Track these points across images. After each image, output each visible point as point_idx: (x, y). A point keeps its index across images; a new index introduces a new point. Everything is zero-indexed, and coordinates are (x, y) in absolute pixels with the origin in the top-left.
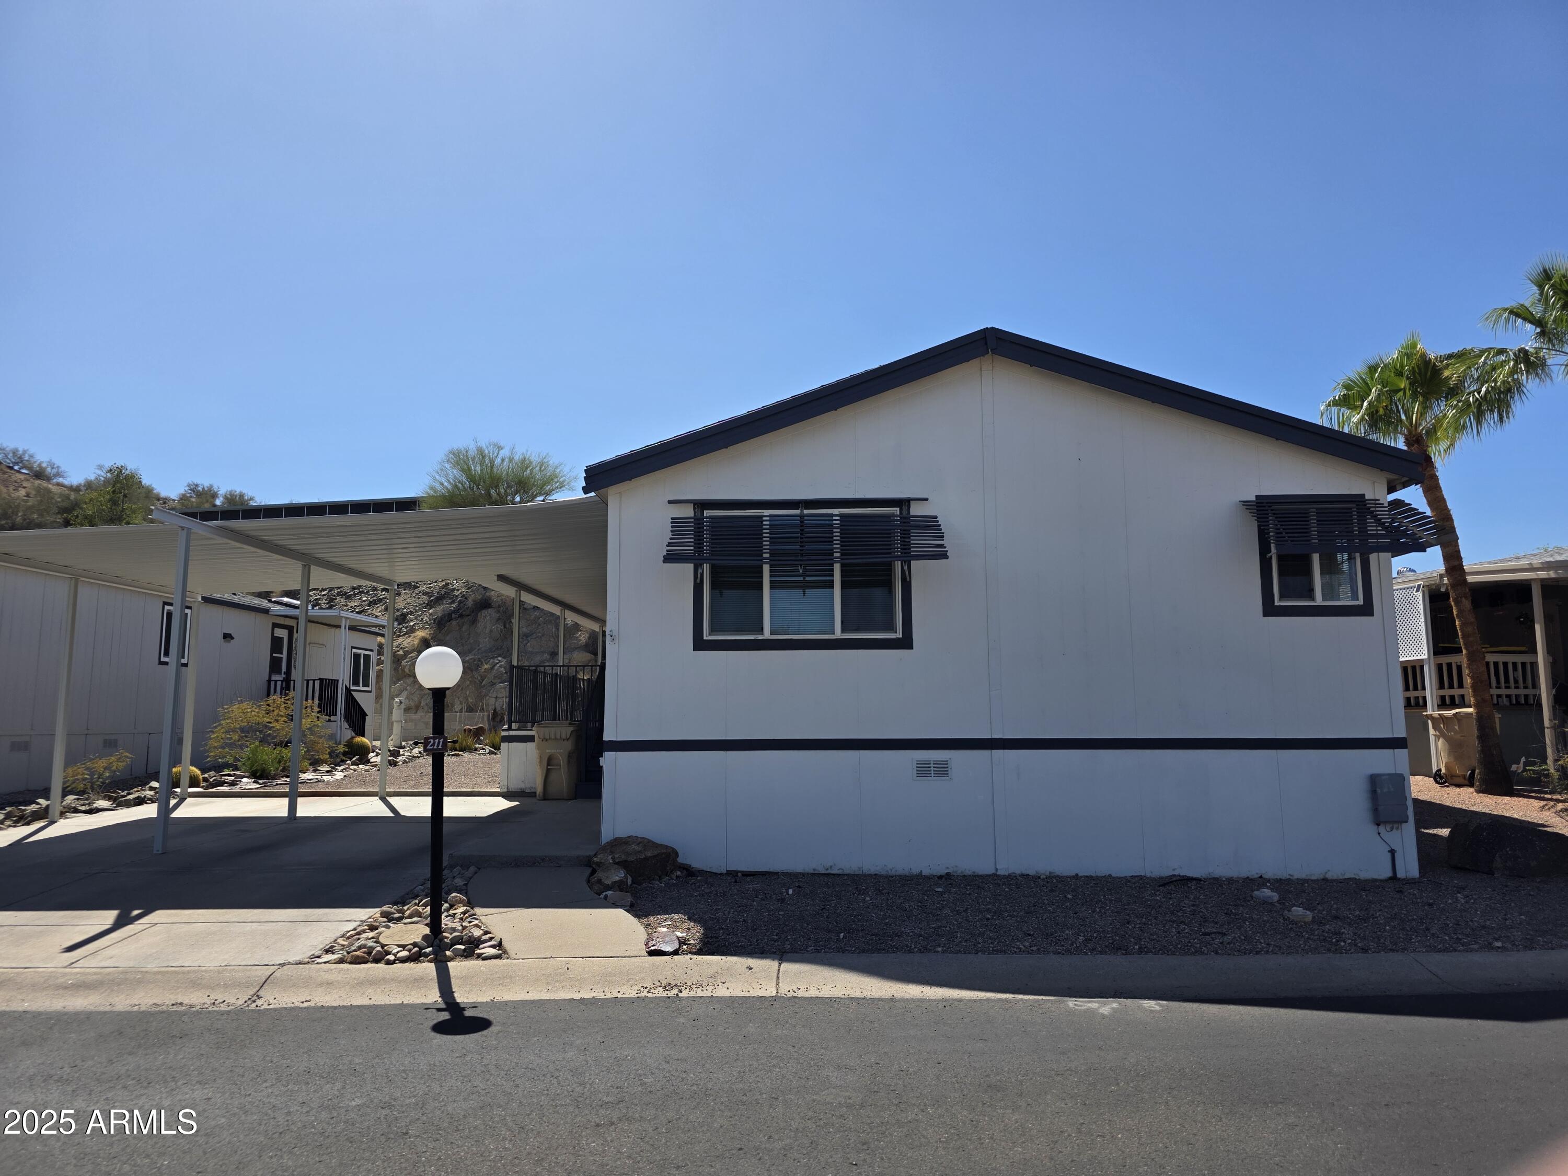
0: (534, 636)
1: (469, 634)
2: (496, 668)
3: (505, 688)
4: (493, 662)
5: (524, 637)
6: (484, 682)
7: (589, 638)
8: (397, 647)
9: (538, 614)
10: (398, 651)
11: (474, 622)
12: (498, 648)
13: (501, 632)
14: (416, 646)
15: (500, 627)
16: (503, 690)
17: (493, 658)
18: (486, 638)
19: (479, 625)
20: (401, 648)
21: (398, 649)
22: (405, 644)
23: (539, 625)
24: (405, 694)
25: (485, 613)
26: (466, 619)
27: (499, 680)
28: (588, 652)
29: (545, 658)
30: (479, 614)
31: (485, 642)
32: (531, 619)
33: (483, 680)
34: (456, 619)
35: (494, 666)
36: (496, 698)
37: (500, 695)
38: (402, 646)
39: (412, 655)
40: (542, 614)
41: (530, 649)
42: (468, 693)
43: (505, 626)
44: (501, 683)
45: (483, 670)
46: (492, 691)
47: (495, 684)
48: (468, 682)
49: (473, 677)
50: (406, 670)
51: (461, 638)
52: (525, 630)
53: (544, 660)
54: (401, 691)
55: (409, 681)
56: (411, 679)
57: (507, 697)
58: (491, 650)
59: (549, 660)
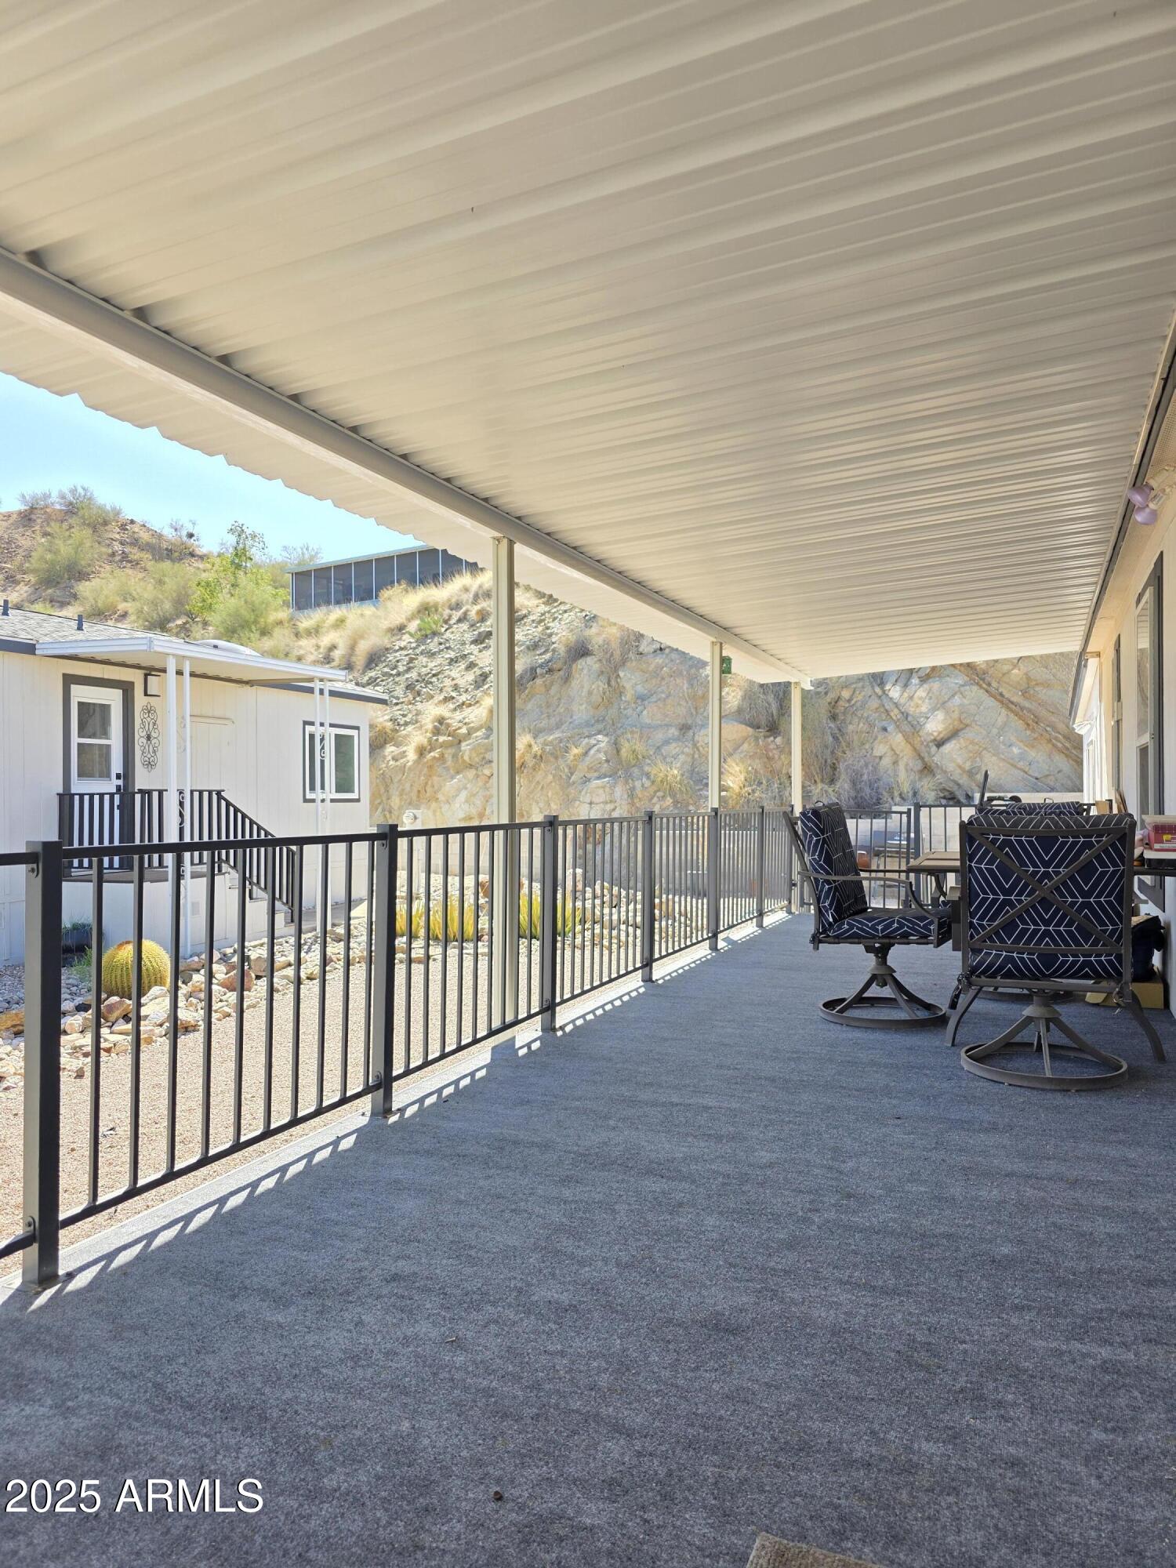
0: (654, 698)
1: (560, 699)
2: (592, 752)
3: (604, 787)
4: (587, 744)
5: (639, 701)
6: (573, 778)
7: (744, 698)
8: (460, 722)
9: (660, 661)
10: (460, 728)
11: (567, 679)
12: (598, 721)
13: (604, 693)
14: (485, 719)
15: (601, 685)
16: (601, 791)
17: (589, 737)
18: (581, 705)
19: (573, 684)
20: (465, 724)
21: (460, 725)
22: (472, 717)
23: (663, 679)
24: (463, 795)
25: (581, 663)
26: (557, 675)
27: (596, 774)
28: (741, 723)
29: (670, 736)
30: (574, 666)
31: (581, 711)
32: (650, 669)
33: (572, 774)
34: (542, 676)
35: (590, 749)
36: (591, 803)
37: (594, 800)
38: (467, 720)
39: (479, 733)
40: (667, 661)
41: (648, 721)
42: (550, 794)
43: (609, 684)
44: (598, 778)
45: (572, 757)
46: (583, 793)
47: (589, 780)
48: (550, 777)
49: (557, 768)
50: (466, 758)
51: (548, 706)
52: (639, 688)
53: (670, 739)
54: (459, 791)
55: (471, 773)
56: (473, 772)
57: (607, 803)
58: (588, 724)
59: (677, 740)
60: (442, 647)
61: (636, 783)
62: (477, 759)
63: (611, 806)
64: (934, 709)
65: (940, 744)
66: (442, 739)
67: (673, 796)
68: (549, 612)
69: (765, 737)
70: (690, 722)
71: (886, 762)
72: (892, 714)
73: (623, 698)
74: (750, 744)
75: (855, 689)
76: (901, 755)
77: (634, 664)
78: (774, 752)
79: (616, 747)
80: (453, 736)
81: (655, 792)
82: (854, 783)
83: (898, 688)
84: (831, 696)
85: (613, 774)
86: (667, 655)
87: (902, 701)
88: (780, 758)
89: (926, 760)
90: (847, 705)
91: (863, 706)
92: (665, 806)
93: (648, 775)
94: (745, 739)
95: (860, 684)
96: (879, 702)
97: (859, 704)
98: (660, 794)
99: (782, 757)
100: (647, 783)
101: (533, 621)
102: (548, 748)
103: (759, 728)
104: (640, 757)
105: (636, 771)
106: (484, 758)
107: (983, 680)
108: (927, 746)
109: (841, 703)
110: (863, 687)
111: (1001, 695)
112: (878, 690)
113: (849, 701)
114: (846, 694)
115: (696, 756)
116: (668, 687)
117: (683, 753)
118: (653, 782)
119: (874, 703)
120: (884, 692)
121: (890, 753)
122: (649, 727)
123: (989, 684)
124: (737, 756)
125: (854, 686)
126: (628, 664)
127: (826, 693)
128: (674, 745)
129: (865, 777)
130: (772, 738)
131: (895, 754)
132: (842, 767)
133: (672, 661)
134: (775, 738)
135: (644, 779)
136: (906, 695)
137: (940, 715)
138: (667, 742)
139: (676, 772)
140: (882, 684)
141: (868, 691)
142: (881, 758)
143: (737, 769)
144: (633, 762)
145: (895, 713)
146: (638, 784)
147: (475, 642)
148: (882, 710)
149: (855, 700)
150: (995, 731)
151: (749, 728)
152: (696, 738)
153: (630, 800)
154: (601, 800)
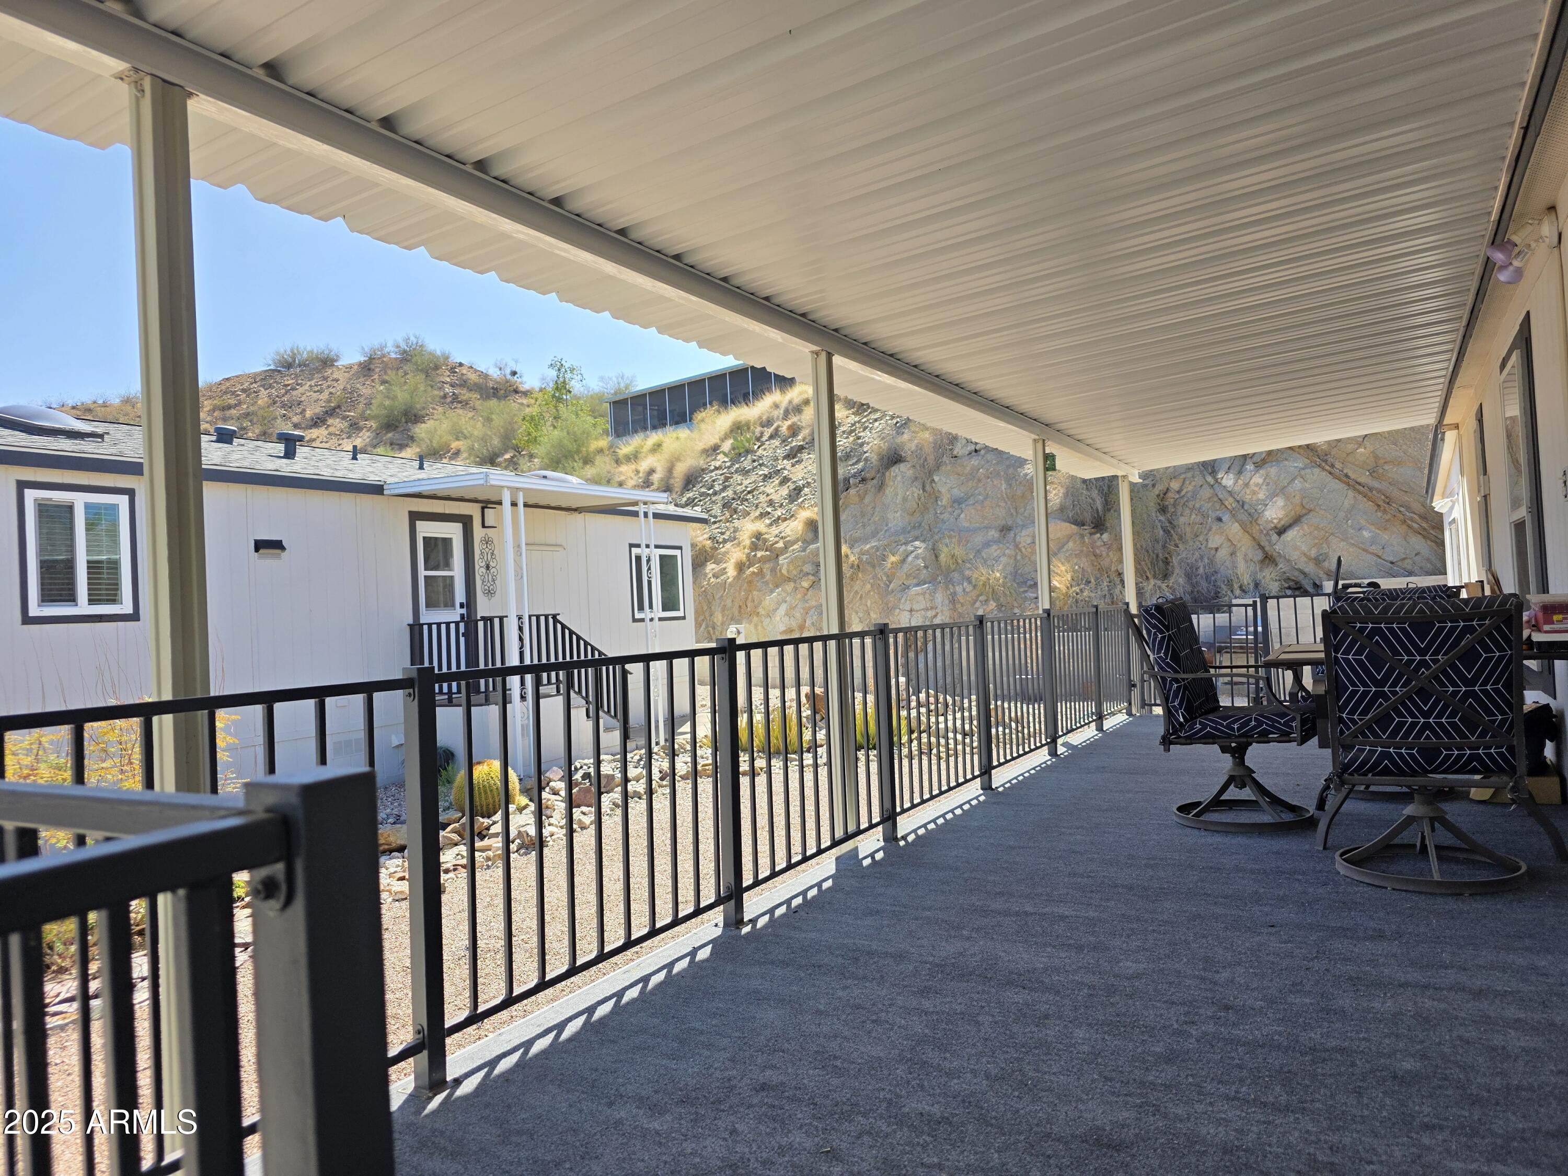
0: (971, 501)
1: (874, 508)
2: (910, 559)
3: (924, 594)
4: (905, 550)
5: (956, 505)
6: (892, 586)
7: (1066, 495)
8: (776, 536)
9: (976, 463)
10: (777, 542)
11: (881, 487)
12: (914, 527)
13: (919, 499)
14: (800, 533)
15: (917, 491)
16: (921, 598)
17: (906, 544)
18: (897, 512)
19: (887, 492)
20: (782, 538)
21: (777, 539)
22: (788, 531)
23: (979, 481)
24: (783, 608)
25: (895, 470)
26: (870, 484)
27: (915, 581)
28: (1065, 521)
29: (990, 538)
30: (887, 474)
31: (896, 519)
32: (966, 472)
33: (890, 582)
34: (856, 486)
35: (907, 556)
36: (911, 611)
37: (915, 607)
38: (783, 534)
39: (795, 547)
40: (983, 463)
41: (966, 524)
42: (869, 603)
43: (924, 490)
44: (918, 585)
45: (889, 565)
46: (903, 600)
47: (908, 588)
48: (868, 586)
49: (875, 577)
50: (784, 572)
51: (863, 515)
52: (956, 492)
53: (990, 541)
54: (779, 604)
55: (789, 587)
56: (792, 584)
57: (927, 609)
58: (904, 531)
59: (997, 542)
60: (756, 464)
61: (957, 588)
62: (795, 572)
63: (933, 613)
64: (1273, 495)
65: (1281, 532)
66: (759, 554)
67: (996, 599)
68: (859, 422)
69: (1091, 534)
70: (1010, 523)
71: (1223, 553)
72: (1226, 503)
73: (939, 503)
74: (1075, 542)
75: (1184, 479)
76: (1239, 545)
77: (949, 467)
78: (1102, 549)
79: (935, 553)
80: (770, 551)
81: (978, 596)
82: (1189, 576)
83: (1231, 476)
84: (1160, 488)
85: (932, 580)
86: (983, 456)
87: (1237, 489)
88: (1108, 555)
89: (1267, 549)
90: (1177, 496)
91: (1194, 496)
92: (988, 609)
93: (969, 580)
94: (1070, 537)
95: (1189, 475)
96: (1212, 491)
97: (1189, 495)
98: (982, 598)
99: (1111, 553)
100: (969, 588)
101: (844, 432)
102: (864, 557)
103: (1084, 525)
104: (960, 561)
105: (956, 575)
106: (801, 571)
107: (1326, 461)
108: (1268, 534)
109: (1170, 495)
110: (1193, 477)
111: (1347, 476)
112: (1210, 479)
113: (1179, 492)
114: (1175, 485)
115: (1019, 557)
116: (985, 489)
117: (1004, 555)
118: (975, 587)
119: (1206, 493)
120: (1216, 480)
121: (1226, 544)
122: (968, 530)
123: (1332, 466)
124: (1061, 555)
125: (1183, 476)
126: (943, 468)
127: (1154, 486)
128: (995, 547)
129: (1201, 571)
130: (1098, 535)
131: (1233, 544)
132: (1175, 561)
133: (988, 462)
134: (1101, 535)
135: (965, 584)
136: (1240, 482)
137: (1280, 502)
138: (987, 545)
139: (998, 575)
140: (1213, 473)
141: (1199, 480)
142: (1217, 549)
143: (1063, 568)
144: (953, 567)
145: (1229, 502)
146: (959, 589)
147: (787, 457)
148: (1215, 499)
149: (1185, 491)
150: (1342, 515)
151: (1073, 526)
152: (1018, 538)
153: (952, 607)
154: (922, 607)
